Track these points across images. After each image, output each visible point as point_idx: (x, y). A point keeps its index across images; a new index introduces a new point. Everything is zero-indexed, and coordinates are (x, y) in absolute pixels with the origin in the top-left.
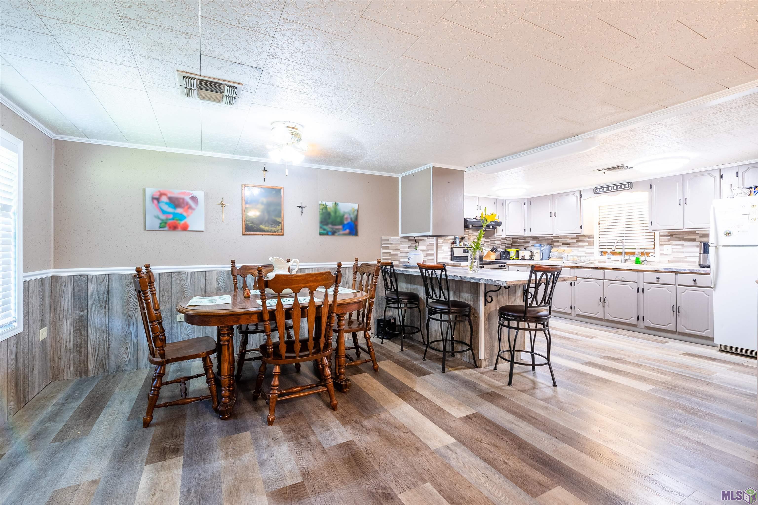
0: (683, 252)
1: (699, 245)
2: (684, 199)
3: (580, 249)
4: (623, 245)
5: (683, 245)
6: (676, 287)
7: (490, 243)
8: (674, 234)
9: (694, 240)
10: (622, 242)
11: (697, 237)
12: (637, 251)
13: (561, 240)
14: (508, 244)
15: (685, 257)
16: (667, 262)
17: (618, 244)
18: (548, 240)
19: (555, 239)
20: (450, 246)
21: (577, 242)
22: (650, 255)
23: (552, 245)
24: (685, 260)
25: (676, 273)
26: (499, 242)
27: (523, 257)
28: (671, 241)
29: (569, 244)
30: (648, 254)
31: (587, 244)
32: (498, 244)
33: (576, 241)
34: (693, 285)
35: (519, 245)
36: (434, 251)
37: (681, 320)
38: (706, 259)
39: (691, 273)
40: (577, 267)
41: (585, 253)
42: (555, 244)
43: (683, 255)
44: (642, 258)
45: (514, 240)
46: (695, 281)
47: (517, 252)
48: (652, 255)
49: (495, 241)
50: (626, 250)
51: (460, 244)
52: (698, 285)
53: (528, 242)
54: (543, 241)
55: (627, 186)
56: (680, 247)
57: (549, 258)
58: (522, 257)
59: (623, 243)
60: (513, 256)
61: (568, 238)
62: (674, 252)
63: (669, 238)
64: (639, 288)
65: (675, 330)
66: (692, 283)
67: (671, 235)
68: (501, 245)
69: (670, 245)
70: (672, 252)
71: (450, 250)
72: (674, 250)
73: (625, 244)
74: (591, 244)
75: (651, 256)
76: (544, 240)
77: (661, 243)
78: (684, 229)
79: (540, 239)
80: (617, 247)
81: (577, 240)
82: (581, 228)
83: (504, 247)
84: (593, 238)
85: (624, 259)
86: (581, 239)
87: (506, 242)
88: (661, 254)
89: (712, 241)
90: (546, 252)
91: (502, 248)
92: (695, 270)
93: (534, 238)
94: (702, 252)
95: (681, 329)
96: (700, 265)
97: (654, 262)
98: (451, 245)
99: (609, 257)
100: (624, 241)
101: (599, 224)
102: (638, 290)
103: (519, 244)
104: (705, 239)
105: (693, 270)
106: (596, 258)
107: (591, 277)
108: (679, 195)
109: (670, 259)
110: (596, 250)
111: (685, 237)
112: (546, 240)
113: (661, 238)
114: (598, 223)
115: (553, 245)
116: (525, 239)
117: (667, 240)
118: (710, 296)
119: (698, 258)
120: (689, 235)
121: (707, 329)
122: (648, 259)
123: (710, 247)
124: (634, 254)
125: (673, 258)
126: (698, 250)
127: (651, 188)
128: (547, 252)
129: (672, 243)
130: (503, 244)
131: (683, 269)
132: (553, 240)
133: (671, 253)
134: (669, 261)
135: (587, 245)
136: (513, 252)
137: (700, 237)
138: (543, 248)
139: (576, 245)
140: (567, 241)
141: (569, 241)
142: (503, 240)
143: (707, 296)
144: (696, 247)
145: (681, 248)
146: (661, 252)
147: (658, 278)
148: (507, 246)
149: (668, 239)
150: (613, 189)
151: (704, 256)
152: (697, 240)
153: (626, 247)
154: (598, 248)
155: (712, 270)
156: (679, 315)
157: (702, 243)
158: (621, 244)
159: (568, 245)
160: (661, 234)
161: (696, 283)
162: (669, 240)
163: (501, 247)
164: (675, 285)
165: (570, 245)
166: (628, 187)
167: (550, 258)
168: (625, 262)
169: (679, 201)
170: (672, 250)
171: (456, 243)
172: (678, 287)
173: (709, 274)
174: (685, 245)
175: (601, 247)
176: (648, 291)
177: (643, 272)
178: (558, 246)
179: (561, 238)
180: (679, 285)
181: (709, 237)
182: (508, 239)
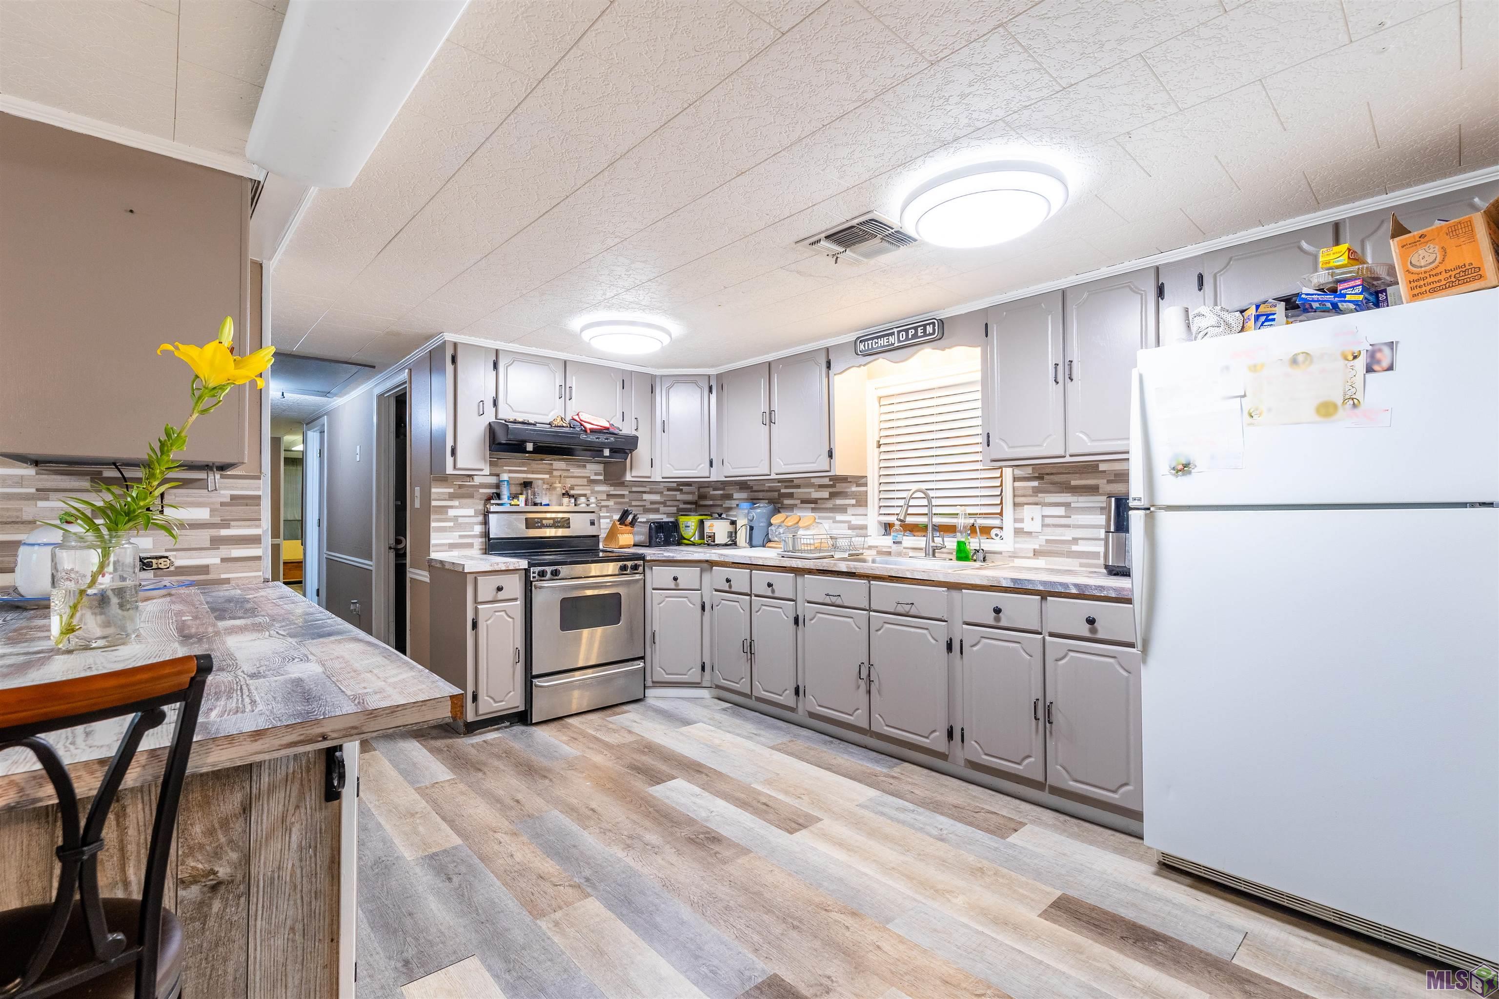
0: (1068, 526)
1: (1104, 505)
2: (1067, 363)
3: (839, 517)
4: (930, 505)
5: (1067, 505)
6: (1044, 639)
7: (626, 500)
8: (1048, 474)
9: (1093, 490)
10: (927, 497)
11: (1102, 482)
12: (960, 522)
13: (799, 490)
14: (686, 503)
15: (1074, 539)
16: (1032, 555)
17: (912, 503)
18: (771, 490)
19: (786, 487)
20: (481, 507)
21: (833, 495)
22: (993, 532)
23: (779, 505)
24: (1075, 548)
25: (1044, 595)
26: (656, 497)
27: (712, 537)
28: (1040, 495)
29: (813, 503)
30: (986, 531)
31: (853, 502)
32: (652, 503)
33: (830, 493)
34: (1087, 634)
35: (711, 506)
36: (259, 526)
37: (1056, 745)
38: (1122, 549)
39: (1082, 595)
40: (810, 572)
41: (849, 529)
42: (787, 502)
43: (1068, 535)
44: (973, 543)
45: (702, 490)
46: (1091, 621)
47: (702, 522)
48: (997, 535)
49: (645, 492)
50: (937, 520)
51: (515, 502)
52: (1100, 635)
53: (729, 497)
54: (761, 495)
55: (929, 329)
56: (1061, 511)
57: (767, 541)
58: (710, 537)
59: (929, 499)
60: (691, 534)
61: (812, 485)
62: (1048, 526)
63: (1035, 484)
64: (951, 639)
65: (1040, 778)
66: (1084, 630)
67: (1040, 478)
68: (664, 503)
69: (1037, 504)
70: (1043, 526)
71: (480, 518)
72: (1048, 521)
73: (934, 502)
74: (862, 501)
75: (994, 537)
76: (763, 491)
77: (1018, 500)
78: (1068, 456)
79: (755, 488)
80: (911, 510)
81: (831, 490)
82: (831, 455)
83: (674, 510)
84: (866, 485)
85: (932, 544)
86: (840, 487)
87: (680, 496)
88: (1018, 532)
89: (1136, 490)
90: (760, 525)
91: (668, 514)
92: (1091, 586)
93: (743, 485)
94: (1112, 529)
95: (1059, 777)
96: (1106, 567)
97: (1000, 553)
98: (485, 505)
99: (898, 540)
100: (932, 494)
101: (879, 446)
102: (949, 647)
103: (711, 503)
104: (1117, 488)
105: (1086, 586)
106: (871, 541)
107: (838, 601)
108: (1052, 355)
109: (1037, 547)
110: (872, 518)
111: (1073, 483)
112: (767, 491)
113: (1017, 484)
114: (875, 445)
115: (782, 504)
116: (723, 489)
117: (1030, 492)
118: (1133, 674)
119: (1103, 542)
120: (1083, 476)
121: (1126, 784)
122: (987, 545)
123: (1131, 512)
124: (950, 529)
125: (1044, 543)
126: (1101, 519)
127: (987, 336)
128: (762, 524)
129: (1042, 500)
130: (668, 503)
131: (1061, 584)
132: (783, 491)
133: (1039, 529)
134: (1036, 553)
135: (853, 506)
136: (689, 524)
137: (1109, 482)
138: (754, 513)
139: (829, 504)
140: (810, 493)
141: (815, 495)
142: (669, 489)
143: (1125, 674)
144: (1099, 511)
145: (1063, 514)
146: (1018, 525)
147: (997, 611)
148: (682, 506)
149: (1033, 487)
150: (899, 341)
151: (1118, 539)
152: (1101, 491)
153: (935, 510)
154: (876, 513)
155: (1135, 585)
156: (1051, 733)
157: (1113, 499)
158: (925, 502)
159: (813, 505)
160: (1019, 472)
161: (1094, 631)
162: (1036, 491)
163: (662, 509)
164: (1040, 633)
165: (817, 506)
166: (931, 332)
167: (770, 541)
168: (934, 556)
169: (1054, 370)
170: (1043, 520)
171: (498, 496)
172: (1048, 638)
173: (1129, 601)
174: (1073, 505)
175: (883, 511)
176: (975, 649)
177: (961, 589)
178: (791, 508)
179: (798, 487)
180: (1052, 635)
181: (1127, 481)
182: (685, 488)
